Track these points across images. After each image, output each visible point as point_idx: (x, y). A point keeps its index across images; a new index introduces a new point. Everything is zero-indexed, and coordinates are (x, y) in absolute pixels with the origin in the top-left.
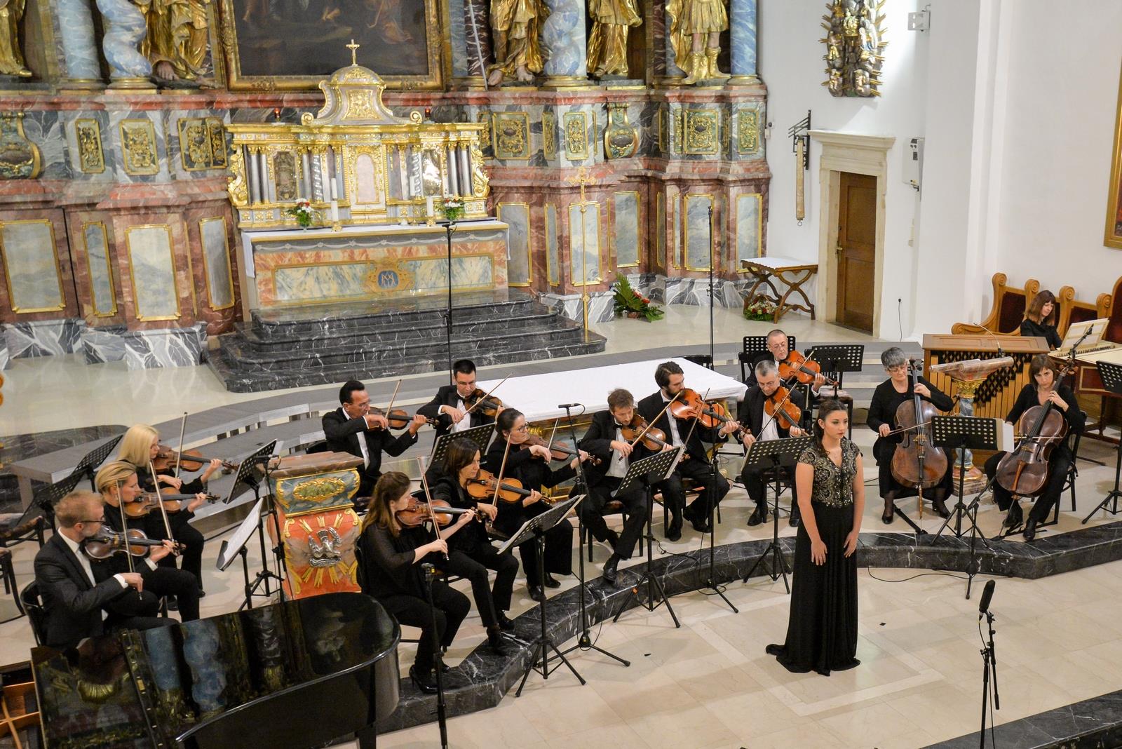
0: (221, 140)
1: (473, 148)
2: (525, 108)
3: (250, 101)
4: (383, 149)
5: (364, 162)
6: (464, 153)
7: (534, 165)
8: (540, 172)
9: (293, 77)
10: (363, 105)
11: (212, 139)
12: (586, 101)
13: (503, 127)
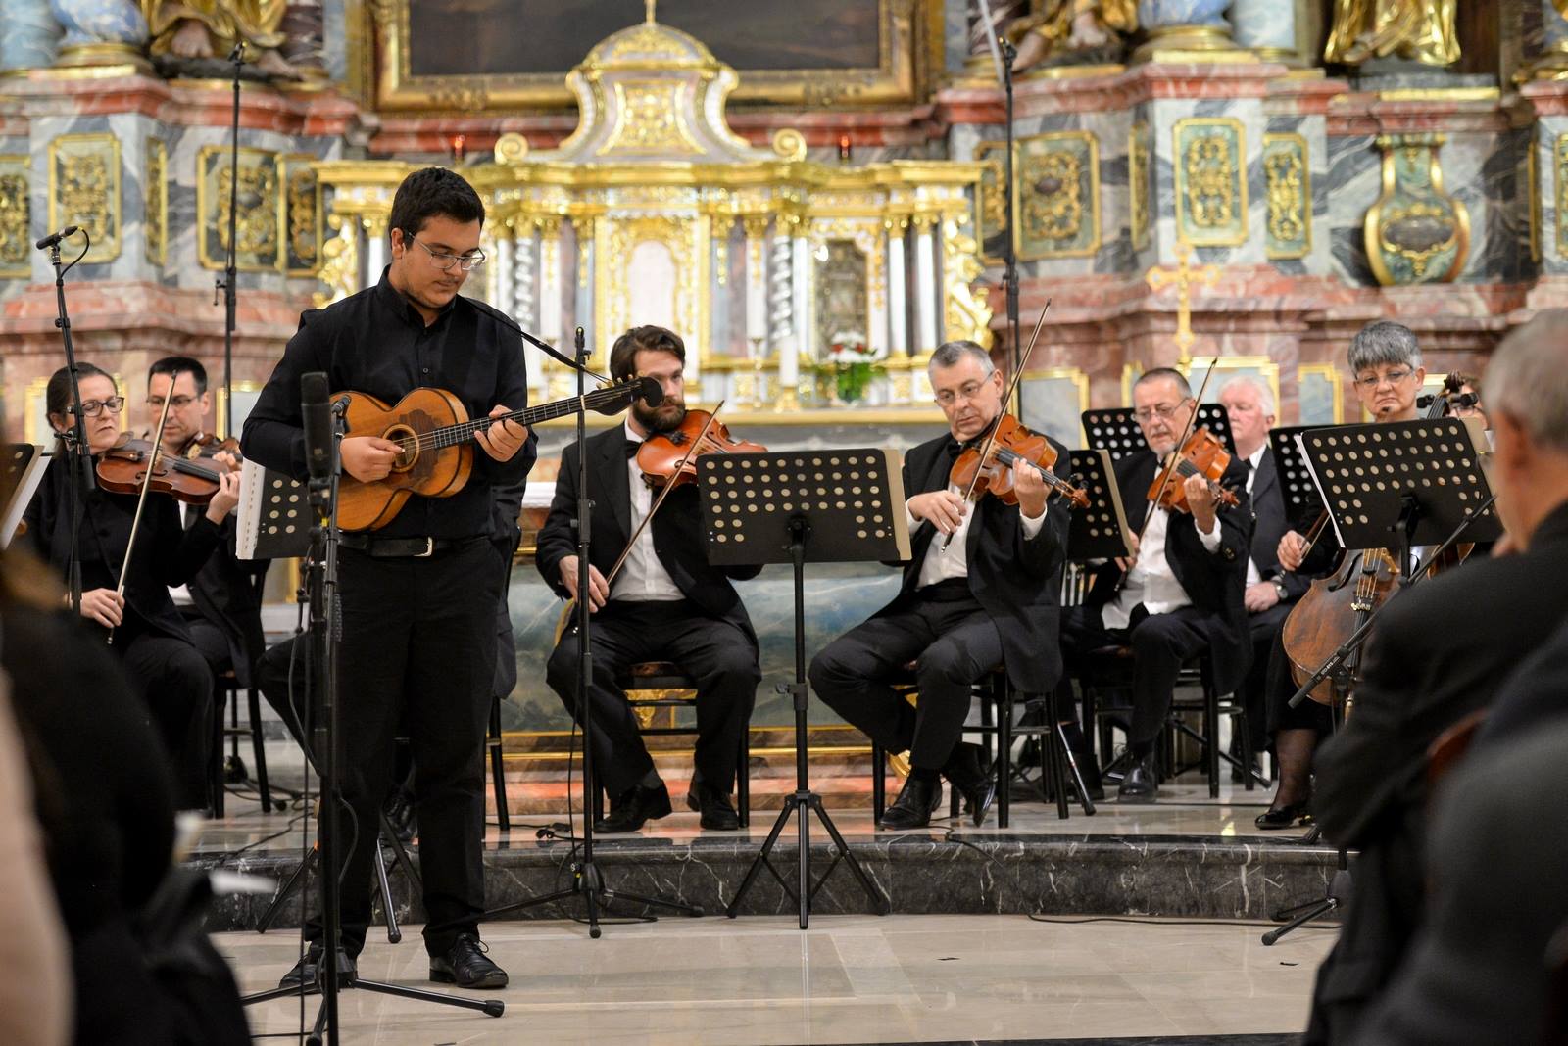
0: (313, 208)
1: (949, 230)
2: (1089, 120)
3: (422, 135)
4: (700, 230)
5: (650, 258)
6: (924, 244)
7: (1109, 269)
8: (1119, 285)
9: (533, 77)
10: (657, 117)
11: (290, 206)
12: (1245, 88)
13: (1032, 176)
